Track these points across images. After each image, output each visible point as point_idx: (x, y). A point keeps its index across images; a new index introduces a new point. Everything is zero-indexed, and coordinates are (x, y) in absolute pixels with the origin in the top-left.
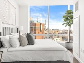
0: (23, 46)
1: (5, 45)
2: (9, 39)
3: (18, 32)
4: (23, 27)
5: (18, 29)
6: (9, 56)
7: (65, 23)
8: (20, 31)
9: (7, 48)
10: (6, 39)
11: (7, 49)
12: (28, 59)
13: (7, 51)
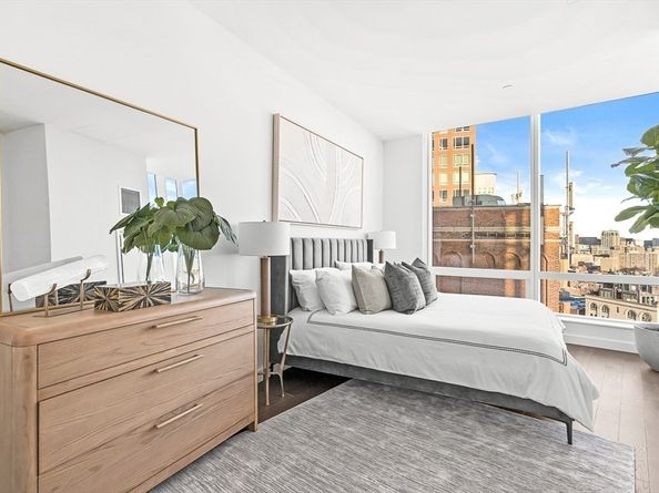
0: (364, 312)
1: (304, 302)
2: (317, 280)
3: (370, 259)
4: (394, 233)
5: (370, 243)
6: (311, 338)
7: (639, 209)
8: (381, 253)
9: (309, 314)
10: (308, 282)
11: (307, 315)
12: (373, 360)
13: (309, 321)
